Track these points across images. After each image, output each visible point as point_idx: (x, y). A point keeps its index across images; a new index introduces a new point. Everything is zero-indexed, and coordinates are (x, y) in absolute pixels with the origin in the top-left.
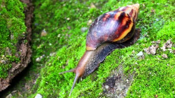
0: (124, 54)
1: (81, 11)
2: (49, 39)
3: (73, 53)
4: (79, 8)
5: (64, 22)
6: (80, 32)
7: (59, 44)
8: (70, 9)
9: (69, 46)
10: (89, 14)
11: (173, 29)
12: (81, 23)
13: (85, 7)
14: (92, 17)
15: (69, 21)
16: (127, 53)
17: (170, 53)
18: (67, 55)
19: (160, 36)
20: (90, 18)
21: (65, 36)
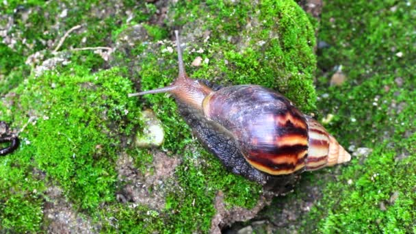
2: (351, 101)
5: (389, 59)
7: (374, 126)
8: (406, 26)
15: (399, 59)
18: (396, 180)
21: (389, 105)
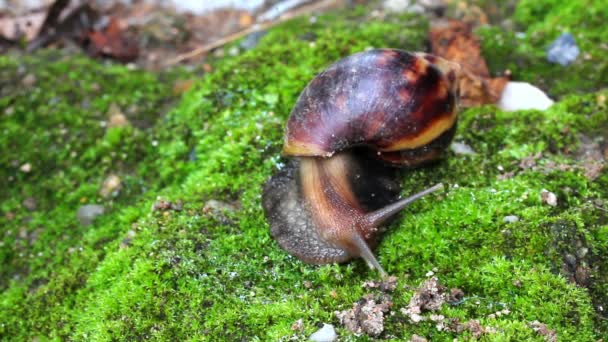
0: (261, 333)
1: (74, 138)
3: (54, 316)
4: (68, 124)
5: (11, 178)
6: (74, 222)
8: (32, 129)
9: (36, 283)
10: (105, 152)
11: (442, 233)
12: (77, 186)
13: (89, 122)
14: (119, 164)
15: (28, 175)
16: (272, 327)
17: (439, 333)
18: (32, 322)
19: (393, 258)
20: (112, 169)
21: (16, 236)
